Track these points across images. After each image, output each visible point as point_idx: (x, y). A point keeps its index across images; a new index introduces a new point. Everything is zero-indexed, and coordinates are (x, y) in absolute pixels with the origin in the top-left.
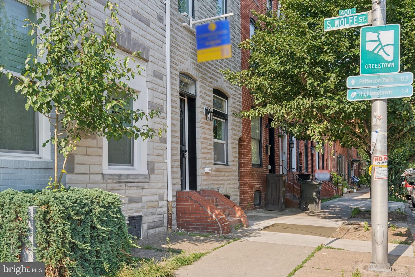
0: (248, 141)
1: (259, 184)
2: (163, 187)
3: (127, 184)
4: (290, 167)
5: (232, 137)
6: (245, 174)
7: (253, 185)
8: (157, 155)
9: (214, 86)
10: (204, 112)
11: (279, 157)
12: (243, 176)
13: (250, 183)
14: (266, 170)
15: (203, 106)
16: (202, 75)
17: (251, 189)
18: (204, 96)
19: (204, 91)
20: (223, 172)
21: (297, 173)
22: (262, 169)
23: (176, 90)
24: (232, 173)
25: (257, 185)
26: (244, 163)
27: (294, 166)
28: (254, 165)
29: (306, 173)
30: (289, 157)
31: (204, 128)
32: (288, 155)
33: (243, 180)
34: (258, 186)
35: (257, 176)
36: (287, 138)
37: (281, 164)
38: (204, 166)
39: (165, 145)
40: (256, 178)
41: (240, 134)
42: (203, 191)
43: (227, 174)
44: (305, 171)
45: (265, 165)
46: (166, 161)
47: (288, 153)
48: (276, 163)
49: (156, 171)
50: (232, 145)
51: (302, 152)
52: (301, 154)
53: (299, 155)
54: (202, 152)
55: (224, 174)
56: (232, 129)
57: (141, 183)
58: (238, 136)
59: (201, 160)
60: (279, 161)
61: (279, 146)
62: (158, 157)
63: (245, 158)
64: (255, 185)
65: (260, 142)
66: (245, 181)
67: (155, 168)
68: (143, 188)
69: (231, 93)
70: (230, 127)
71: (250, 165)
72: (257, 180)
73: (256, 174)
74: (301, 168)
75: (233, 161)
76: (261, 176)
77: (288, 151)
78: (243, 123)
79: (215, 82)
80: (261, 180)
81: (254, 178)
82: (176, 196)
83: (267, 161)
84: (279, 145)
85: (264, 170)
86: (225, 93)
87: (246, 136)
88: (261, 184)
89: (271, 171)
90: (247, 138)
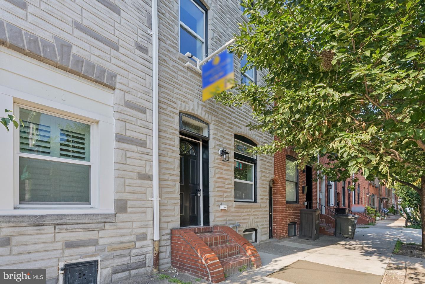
0: (281, 182)
1: (295, 217)
2: (144, 226)
3: (57, 227)
4: (328, 203)
5: (261, 178)
6: (278, 209)
7: (288, 218)
8: (134, 193)
9: (236, 131)
10: (220, 153)
11: (317, 196)
12: (276, 211)
13: (284, 216)
14: (302, 206)
15: (217, 147)
16: (217, 119)
17: (285, 221)
18: (221, 139)
19: (219, 134)
20: (248, 208)
21: (335, 207)
22: (298, 205)
23: (172, 128)
24: (261, 209)
25: (293, 217)
26: (278, 200)
27: (332, 202)
28: (288, 202)
29: (344, 207)
30: (327, 196)
31: (220, 168)
32: (326, 194)
33: (276, 215)
34: (293, 219)
35: (292, 211)
36: (326, 182)
37: (318, 201)
38: (220, 203)
39: (150, 182)
40: (291, 212)
41: (272, 176)
42: (216, 227)
43: (253, 210)
44: (342, 205)
45: (301, 202)
46: (151, 199)
47: (326, 193)
48: (314, 200)
49: (129, 210)
50: (260, 185)
51: (340, 192)
52: (338, 193)
53: (337, 194)
54: (216, 191)
55: (249, 210)
56: (261, 171)
57: (95, 224)
58: (268, 177)
59: (214, 198)
60: (317, 198)
61: (317, 188)
62: (134, 194)
63: (278, 197)
64: (290, 218)
65: (297, 184)
66: (278, 215)
67: (129, 206)
68: (99, 230)
69: (259, 141)
70: (258, 170)
71: (284, 202)
72: (292, 214)
73: (291, 209)
74: (338, 204)
75: (262, 199)
76: (297, 211)
77: (326, 192)
78: (275, 167)
79: (238, 128)
80: (297, 214)
81: (288, 212)
82: (171, 233)
83: (303, 199)
84: (317, 186)
85: (300, 206)
86: (253, 140)
87: (280, 178)
88: (297, 217)
89: (307, 207)
90: (280, 180)
